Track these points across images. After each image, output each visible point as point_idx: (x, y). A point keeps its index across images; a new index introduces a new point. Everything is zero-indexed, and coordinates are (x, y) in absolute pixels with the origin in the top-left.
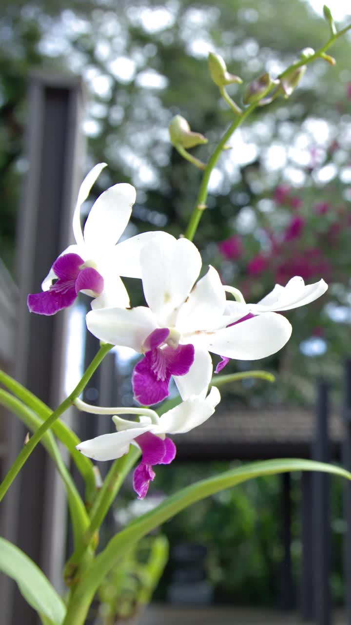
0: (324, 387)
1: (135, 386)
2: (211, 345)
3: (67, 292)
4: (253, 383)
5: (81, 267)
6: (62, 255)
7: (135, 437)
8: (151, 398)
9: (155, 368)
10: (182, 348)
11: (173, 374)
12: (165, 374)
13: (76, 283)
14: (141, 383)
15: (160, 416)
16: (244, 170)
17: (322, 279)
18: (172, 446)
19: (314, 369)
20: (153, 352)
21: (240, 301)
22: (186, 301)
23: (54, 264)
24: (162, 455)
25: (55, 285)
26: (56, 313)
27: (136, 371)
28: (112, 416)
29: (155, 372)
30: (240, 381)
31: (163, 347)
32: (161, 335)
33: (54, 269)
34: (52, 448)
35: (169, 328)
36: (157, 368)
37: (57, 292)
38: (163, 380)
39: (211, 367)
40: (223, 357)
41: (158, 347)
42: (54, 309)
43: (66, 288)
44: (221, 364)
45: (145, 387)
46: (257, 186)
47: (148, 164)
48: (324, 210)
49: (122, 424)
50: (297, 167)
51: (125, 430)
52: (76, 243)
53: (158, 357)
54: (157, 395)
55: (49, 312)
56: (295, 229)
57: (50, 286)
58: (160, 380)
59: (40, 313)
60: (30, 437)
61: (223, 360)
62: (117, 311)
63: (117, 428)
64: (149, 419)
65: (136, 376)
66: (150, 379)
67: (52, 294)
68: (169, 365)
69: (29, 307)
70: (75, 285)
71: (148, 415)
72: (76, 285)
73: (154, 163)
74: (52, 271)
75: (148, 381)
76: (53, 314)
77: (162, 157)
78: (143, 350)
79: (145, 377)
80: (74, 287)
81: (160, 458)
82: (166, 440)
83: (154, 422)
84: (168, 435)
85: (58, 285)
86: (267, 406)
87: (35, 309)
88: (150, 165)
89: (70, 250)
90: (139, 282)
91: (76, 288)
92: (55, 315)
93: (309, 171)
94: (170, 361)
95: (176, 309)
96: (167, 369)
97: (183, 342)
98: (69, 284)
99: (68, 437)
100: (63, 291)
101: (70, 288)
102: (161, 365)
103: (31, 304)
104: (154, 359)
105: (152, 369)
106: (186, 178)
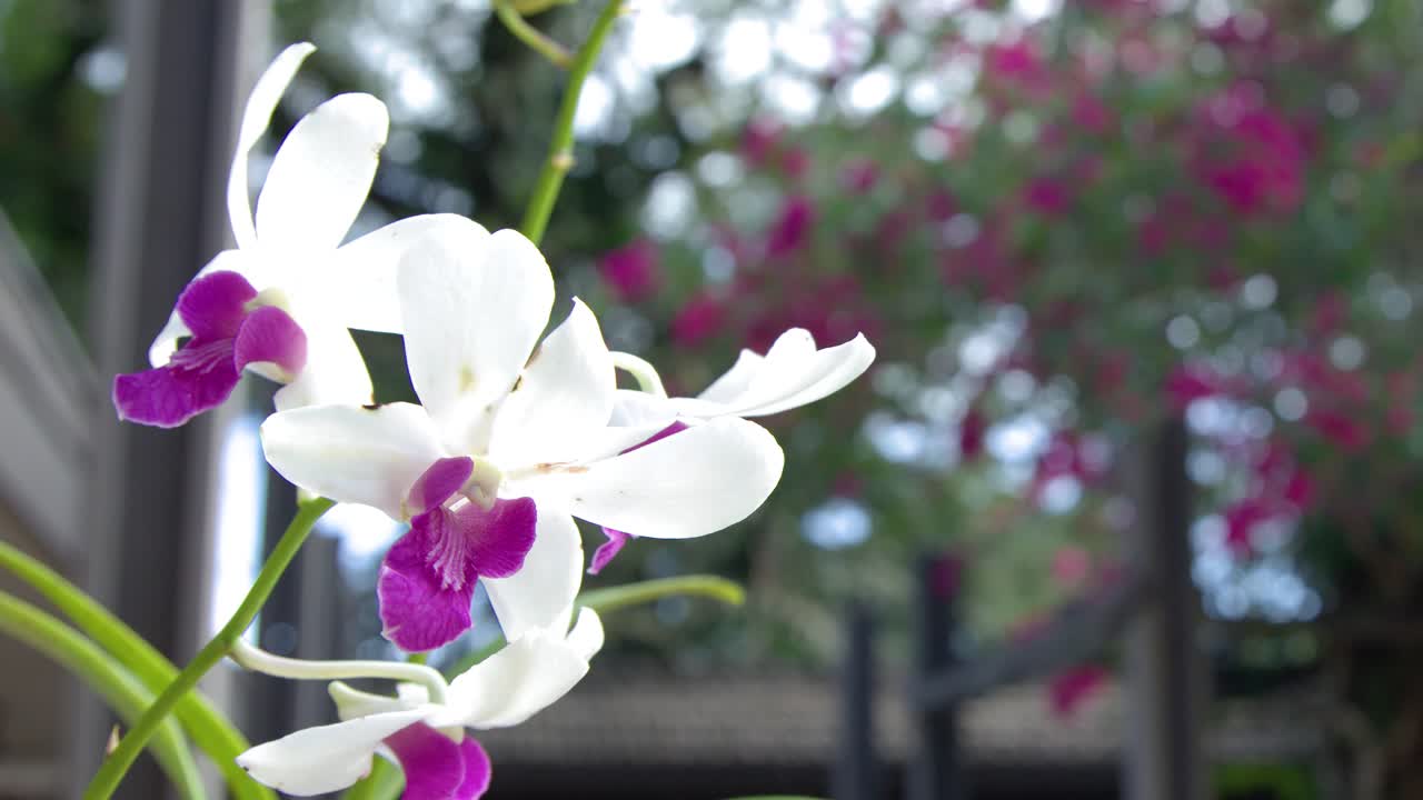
0: (863, 625)
1: (386, 602)
2: (579, 499)
3: (213, 370)
4: (685, 611)
5: (250, 306)
6: (202, 275)
7: (386, 735)
8: (427, 630)
9: (437, 558)
10: (506, 508)
11: (481, 573)
12: (462, 573)
13: (236, 345)
14: (400, 596)
15: (449, 682)
16: (665, 82)
17: (860, 335)
18: (480, 759)
19: (837, 579)
20: (432, 517)
21: (650, 391)
22: (515, 388)
23: (181, 297)
24: (455, 780)
25: (184, 351)
26: (184, 421)
27: (388, 565)
28: (328, 682)
29: (436, 566)
30: (652, 605)
31: (456, 504)
32: (451, 474)
33: (182, 309)
34: (178, 763)
35: (473, 457)
36: (443, 557)
37: (187, 368)
38: (458, 587)
39: (579, 556)
40: (610, 530)
41: (445, 504)
42: (181, 410)
43: (212, 360)
44: (605, 550)
45: (412, 607)
46: (699, 119)
47: (424, 62)
48: (865, 181)
49: (355, 702)
50: (799, 74)
51: (362, 716)
52: (236, 247)
53: (444, 529)
54: (441, 626)
55: (169, 420)
56: (792, 229)
57: (170, 354)
58: (450, 587)
59: (145, 423)
60: (122, 734)
61: (608, 539)
62: (340, 413)
63: (342, 712)
64: (423, 692)
65: (388, 579)
66: (425, 585)
67: (175, 374)
68: (472, 549)
69: (118, 407)
70: (233, 351)
71: (419, 681)
72: (236, 352)
73: (439, 63)
74: (176, 317)
75: (419, 591)
76: (178, 425)
77: (460, 47)
78: (405, 515)
79: (412, 580)
80: (232, 358)
81: (450, 788)
82: (466, 743)
83: (435, 697)
84: (468, 730)
85: (190, 352)
86: (720, 672)
87: (133, 412)
88: (430, 68)
89: (222, 263)
90: (396, 341)
91: (236, 358)
92: (182, 427)
93: (829, 83)
94: (476, 541)
95: (489, 409)
96: (468, 562)
97: (509, 492)
98: (221, 347)
99: (221, 740)
100: (204, 366)
101: (220, 359)
102: (454, 550)
103: (123, 397)
104: (433, 535)
105: (428, 559)
106: (519, 101)
